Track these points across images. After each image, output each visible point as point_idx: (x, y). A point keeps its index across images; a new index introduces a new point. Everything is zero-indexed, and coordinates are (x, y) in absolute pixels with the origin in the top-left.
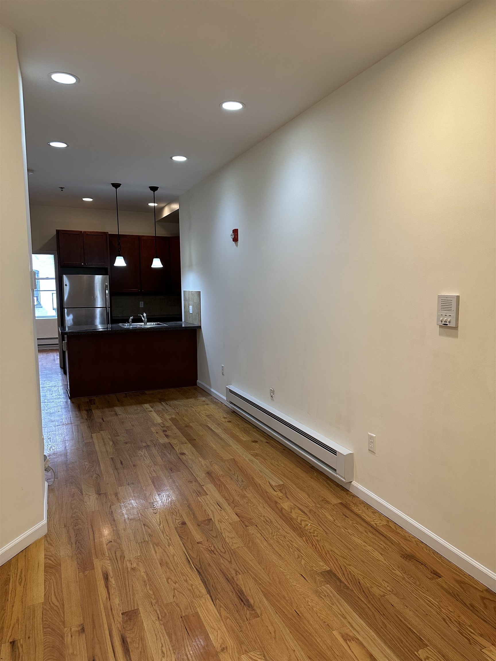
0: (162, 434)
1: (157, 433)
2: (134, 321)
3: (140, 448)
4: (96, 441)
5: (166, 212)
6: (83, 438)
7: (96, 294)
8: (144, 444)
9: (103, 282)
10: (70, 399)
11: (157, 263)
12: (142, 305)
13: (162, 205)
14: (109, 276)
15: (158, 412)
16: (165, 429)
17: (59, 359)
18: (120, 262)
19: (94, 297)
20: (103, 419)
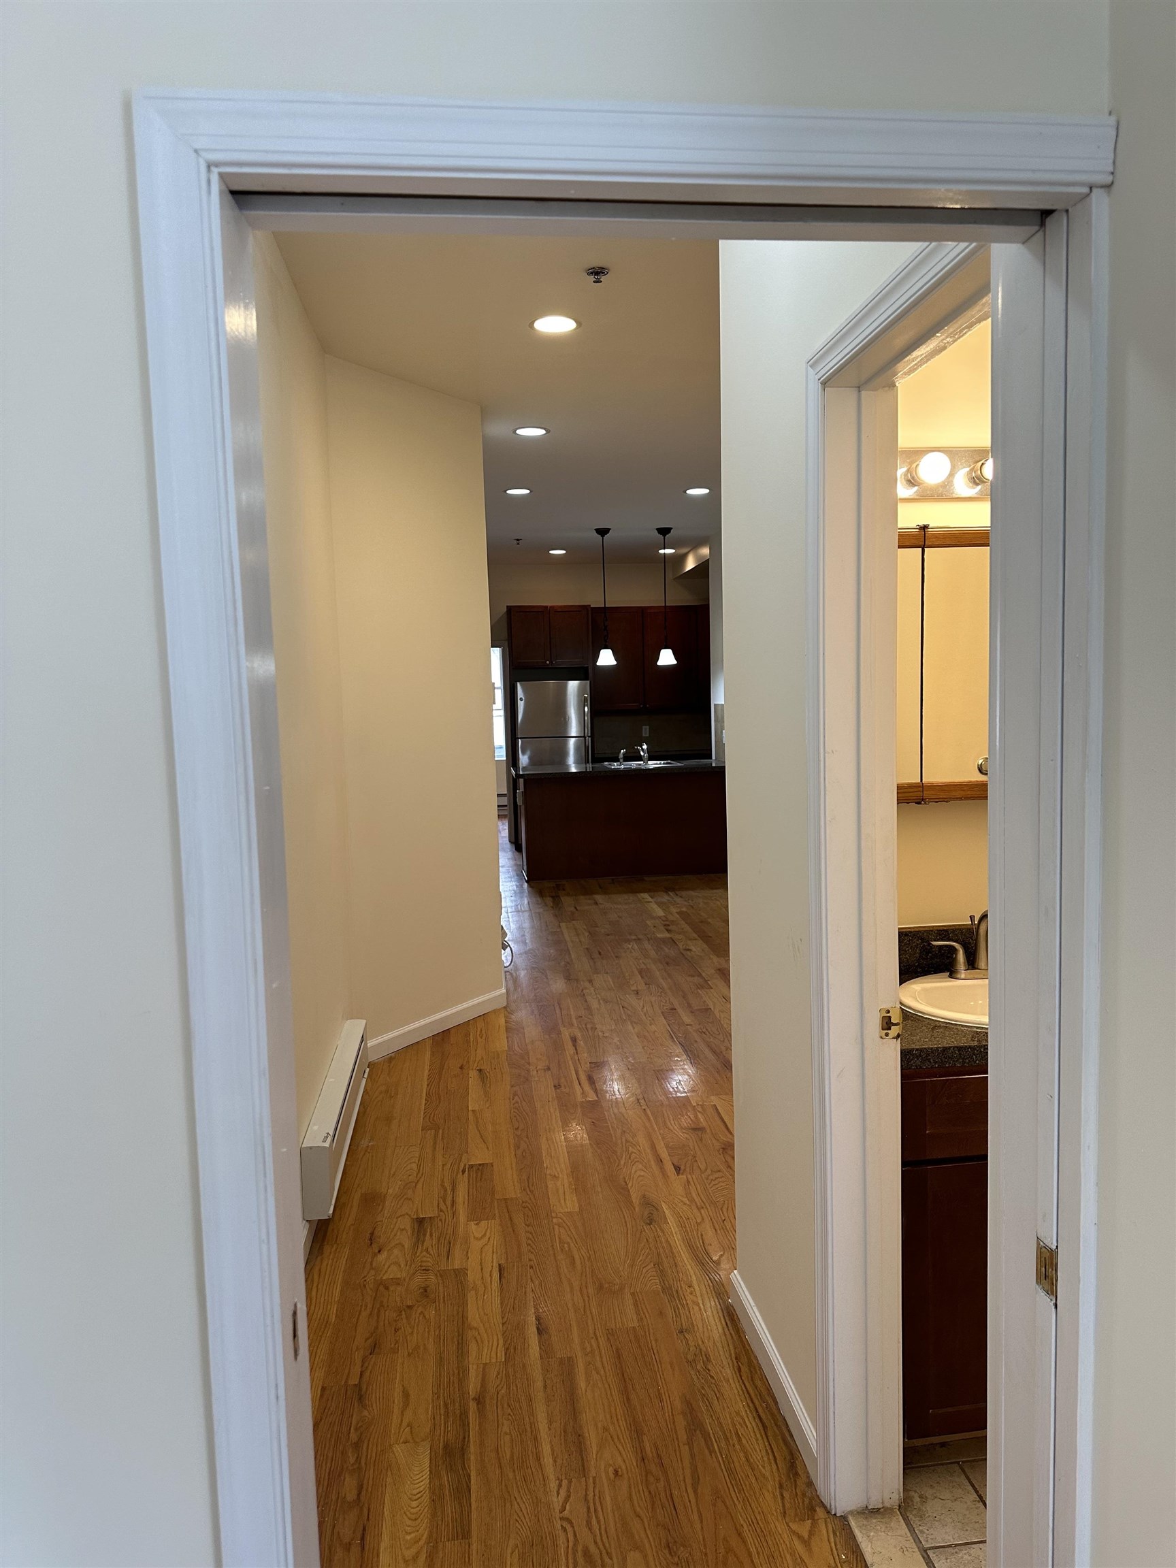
0: (662, 928)
1: (655, 927)
2: (627, 758)
3: (628, 941)
4: (565, 931)
5: (690, 564)
6: (547, 926)
7: (569, 713)
8: (634, 937)
9: (581, 691)
10: (527, 882)
11: (667, 658)
12: (646, 731)
13: (683, 551)
14: (590, 682)
15: (659, 904)
16: (667, 923)
17: (507, 831)
18: (606, 658)
19: (565, 718)
20: (576, 908)
